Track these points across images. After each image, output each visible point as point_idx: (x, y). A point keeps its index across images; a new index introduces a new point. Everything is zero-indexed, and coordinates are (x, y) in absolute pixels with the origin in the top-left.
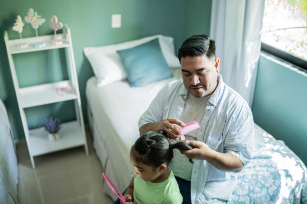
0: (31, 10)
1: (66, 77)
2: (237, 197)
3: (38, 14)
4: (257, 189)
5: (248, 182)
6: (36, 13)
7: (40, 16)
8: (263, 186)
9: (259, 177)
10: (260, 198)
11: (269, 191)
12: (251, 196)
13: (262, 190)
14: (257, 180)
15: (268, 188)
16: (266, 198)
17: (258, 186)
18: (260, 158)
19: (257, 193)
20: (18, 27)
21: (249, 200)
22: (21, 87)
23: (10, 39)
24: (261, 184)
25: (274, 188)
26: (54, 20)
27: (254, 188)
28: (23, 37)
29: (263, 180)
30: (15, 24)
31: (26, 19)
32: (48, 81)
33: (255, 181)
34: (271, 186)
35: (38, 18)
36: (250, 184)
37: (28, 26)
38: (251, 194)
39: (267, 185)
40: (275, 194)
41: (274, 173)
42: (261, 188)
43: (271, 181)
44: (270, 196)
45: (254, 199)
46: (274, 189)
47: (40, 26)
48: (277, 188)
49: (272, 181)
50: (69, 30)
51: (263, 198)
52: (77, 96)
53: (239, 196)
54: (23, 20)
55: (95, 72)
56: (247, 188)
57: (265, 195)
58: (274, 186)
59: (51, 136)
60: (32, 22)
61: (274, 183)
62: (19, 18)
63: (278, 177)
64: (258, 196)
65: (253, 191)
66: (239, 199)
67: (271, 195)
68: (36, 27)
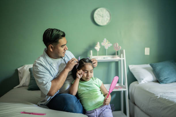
0: (105, 39)
3: (109, 41)
6: (108, 41)
7: (109, 42)
35: (108, 43)
60: (105, 46)
62: (98, 43)
68: (107, 48)
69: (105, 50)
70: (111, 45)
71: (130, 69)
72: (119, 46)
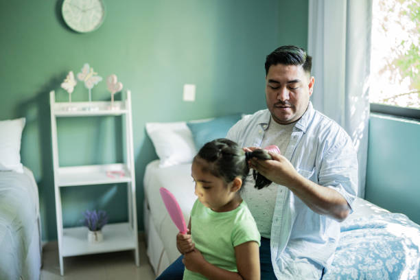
0: (87, 66)
1: (120, 159)
2: (339, 269)
3: (95, 71)
4: (368, 260)
5: (354, 251)
6: (92, 70)
7: (96, 74)
8: (377, 257)
9: (372, 246)
10: (374, 272)
11: (387, 264)
12: (360, 268)
13: (376, 262)
14: (367, 249)
15: (384, 260)
16: (383, 275)
17: (370, 256)
18: (373, 227)
19: (369, 265)
20: (69, 85)
21: (356, 274)
22: (61, 166)
23: (57, 101)
24: (374, 254)
25: (394, 261)
26: (113, 80)
27: (364, 259)
28: (73, 100)
29: (376, 248)
30: (66, 80)
31: (80, 76)
32: (96, 161)
33: (366, 251)
34: (389, 258)
35: (94, 75)
36: (357, 254)
37: (80, 85)
38: (359, 266)
39: (384, 256)
40: (396, 270)
41: (394, 242)
42: (373, 259)
43: (389, 252)
44: (389, 273)
45: (365, 273)
46: (394, 263)
47: (95, 86)
48: (398, 262)
49: (391, 251)
50: (129, 93)
51: (378, 273)
52: (131, 180)
53: (342, 267)
54: (76, 78)
55: (159, 152)
56: (353, 258)
57: (382, 270)
58: (394, 258)
59: (91, 235)
60: (85, 80)
61: (394, 254)
63: (399, 247)
64: (370, 268)
65: (362, 262)
66: (342, 270)
67: (391, 270)
68: (90, 86)
69: (87, 90)
70: (100, 79)
71: (149, 131)
72: (117, 83)
